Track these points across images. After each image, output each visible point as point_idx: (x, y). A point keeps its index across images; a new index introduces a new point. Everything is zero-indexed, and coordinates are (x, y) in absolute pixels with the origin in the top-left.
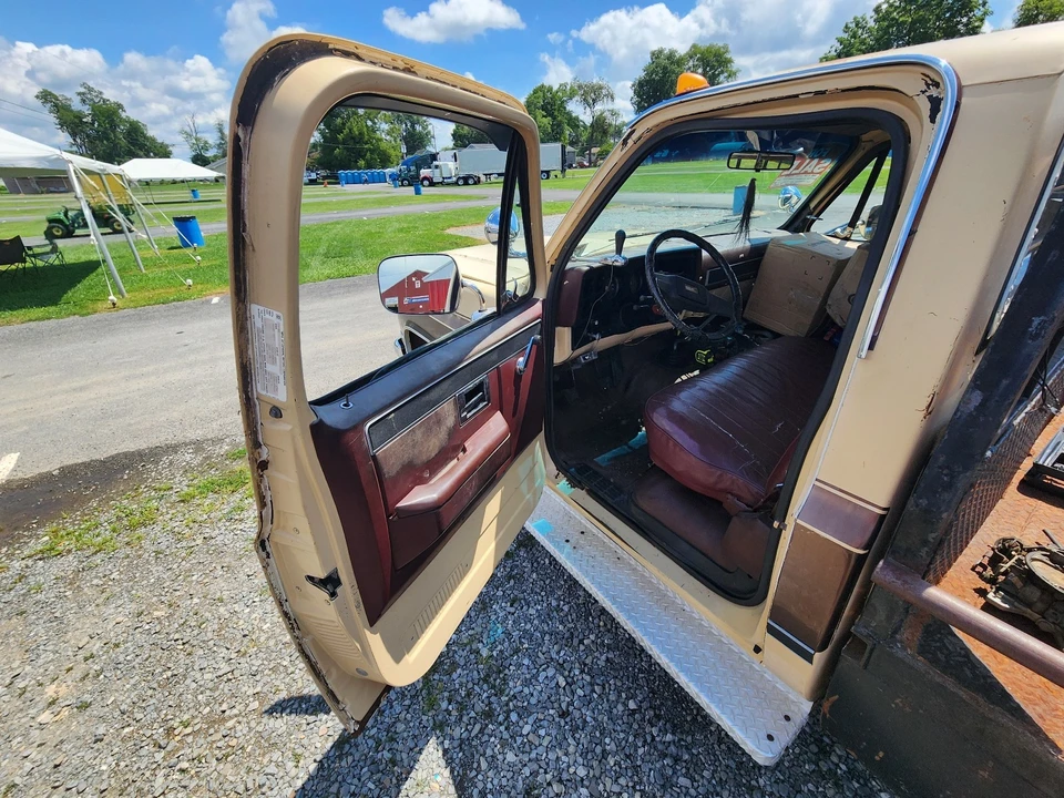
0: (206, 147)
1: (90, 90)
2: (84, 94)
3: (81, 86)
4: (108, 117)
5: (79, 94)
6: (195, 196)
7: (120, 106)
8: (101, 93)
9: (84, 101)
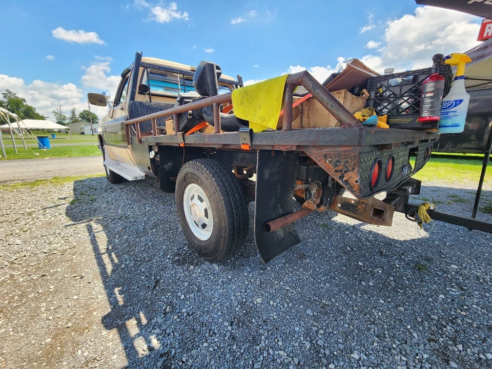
0: (64, 118)
1: (10, 92)
2: (6, 94)
3: (6, 91)
4: (17, 104)
5: (3, 94)
6: (53, 137)
7: (24, 100)
8: (15, 94)
9: (5, 97)
